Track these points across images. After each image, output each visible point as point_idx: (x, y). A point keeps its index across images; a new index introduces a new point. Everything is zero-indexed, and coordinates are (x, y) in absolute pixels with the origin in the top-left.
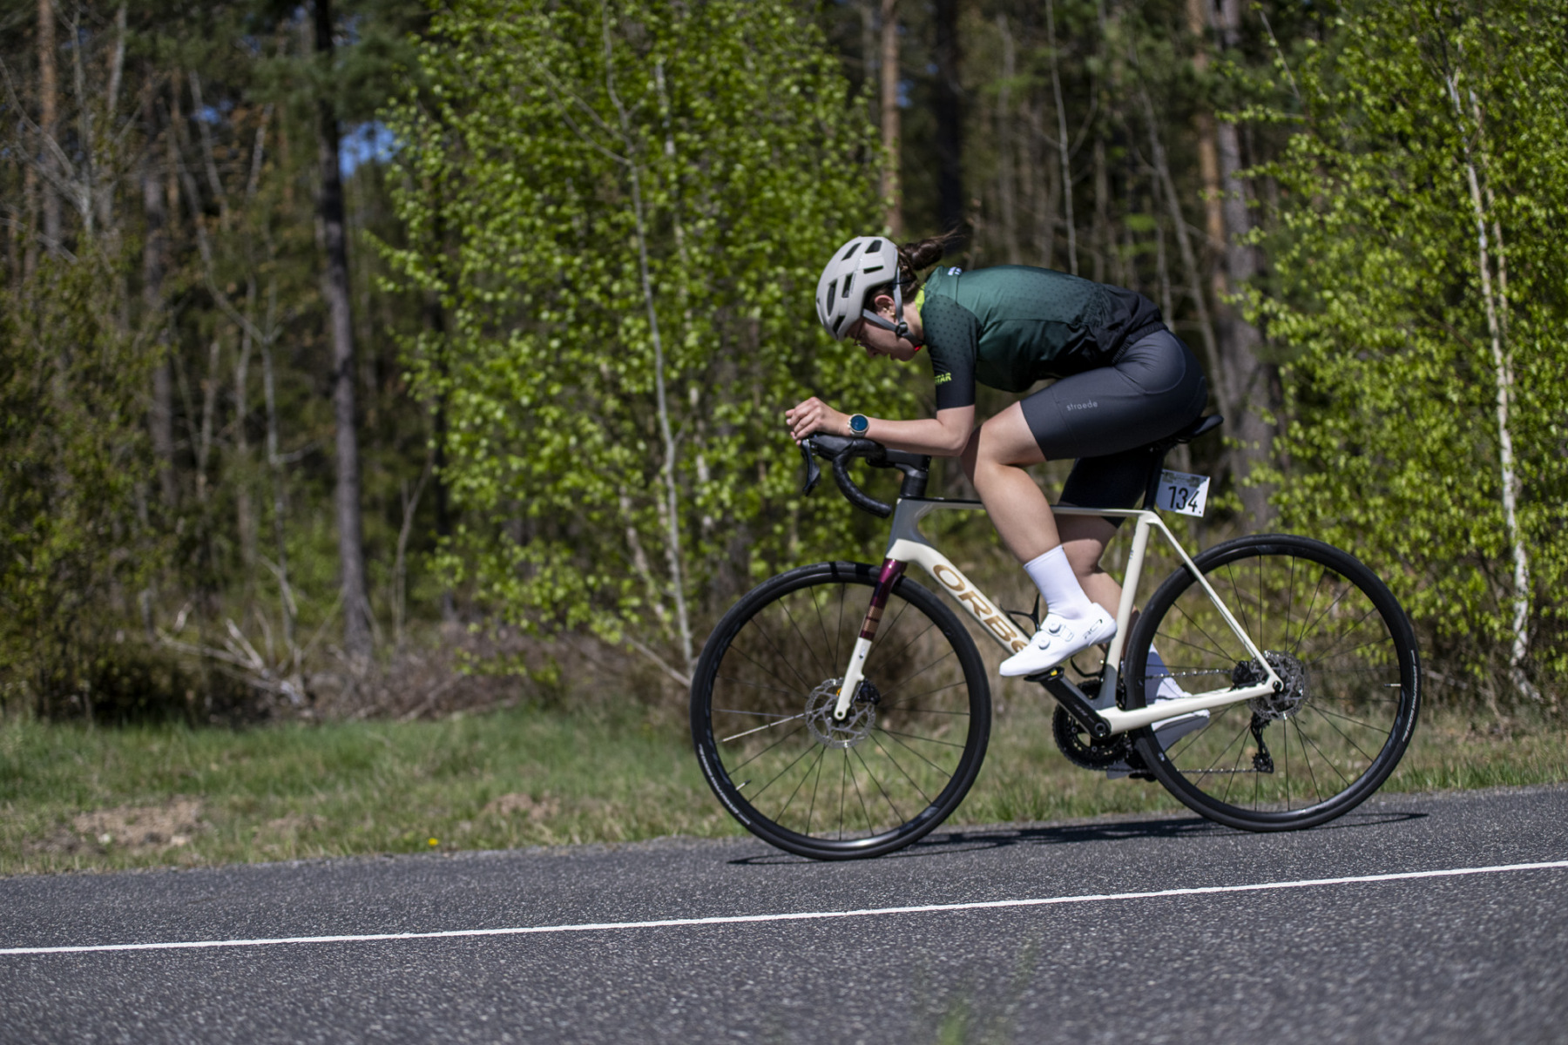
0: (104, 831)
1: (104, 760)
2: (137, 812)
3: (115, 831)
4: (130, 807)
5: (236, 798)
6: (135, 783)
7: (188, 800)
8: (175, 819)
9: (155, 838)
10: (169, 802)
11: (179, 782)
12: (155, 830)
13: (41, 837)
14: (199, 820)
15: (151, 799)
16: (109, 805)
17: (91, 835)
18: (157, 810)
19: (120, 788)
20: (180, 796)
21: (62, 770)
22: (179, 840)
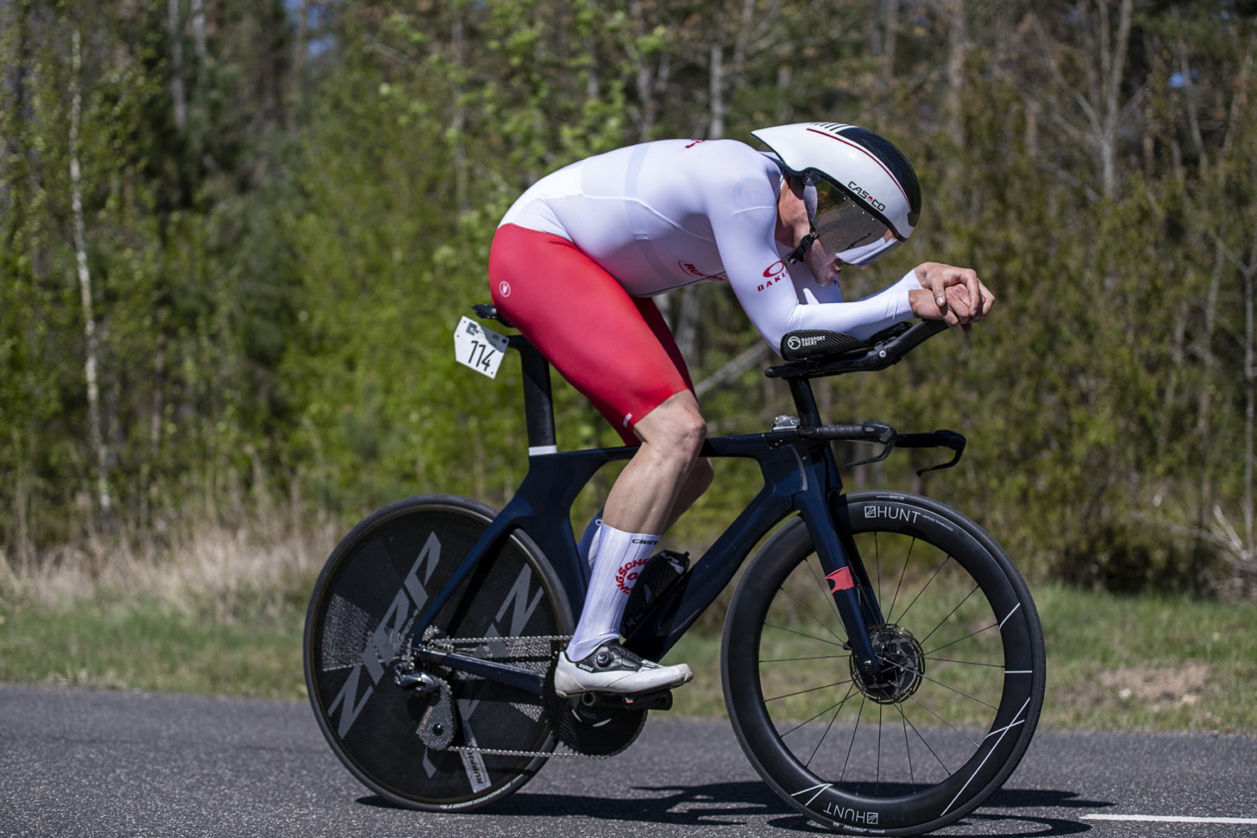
0: (1125, 686)
1: (1123, 625)
2: (1152, 672)
3: (1133, 688)
4: (1148, 667)
5: (1239, 665)
6: (1150, 646)
7: (1198, 664)
8: (1186, 680)
9: (1169, 696)
10: (1180, 666)
11: (1188, 648)
12: (1170, 689)
13: (1072, 690)
14: (1207, 682)
15: (1166, 661)
16: (1130, 664)
17: (1114, 689)
18: (1171, 672)
19: (1136, 650)
20: (1189, 661)
21: (1089, 632)
22: (1190, 699)
